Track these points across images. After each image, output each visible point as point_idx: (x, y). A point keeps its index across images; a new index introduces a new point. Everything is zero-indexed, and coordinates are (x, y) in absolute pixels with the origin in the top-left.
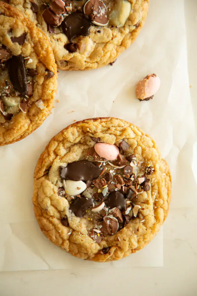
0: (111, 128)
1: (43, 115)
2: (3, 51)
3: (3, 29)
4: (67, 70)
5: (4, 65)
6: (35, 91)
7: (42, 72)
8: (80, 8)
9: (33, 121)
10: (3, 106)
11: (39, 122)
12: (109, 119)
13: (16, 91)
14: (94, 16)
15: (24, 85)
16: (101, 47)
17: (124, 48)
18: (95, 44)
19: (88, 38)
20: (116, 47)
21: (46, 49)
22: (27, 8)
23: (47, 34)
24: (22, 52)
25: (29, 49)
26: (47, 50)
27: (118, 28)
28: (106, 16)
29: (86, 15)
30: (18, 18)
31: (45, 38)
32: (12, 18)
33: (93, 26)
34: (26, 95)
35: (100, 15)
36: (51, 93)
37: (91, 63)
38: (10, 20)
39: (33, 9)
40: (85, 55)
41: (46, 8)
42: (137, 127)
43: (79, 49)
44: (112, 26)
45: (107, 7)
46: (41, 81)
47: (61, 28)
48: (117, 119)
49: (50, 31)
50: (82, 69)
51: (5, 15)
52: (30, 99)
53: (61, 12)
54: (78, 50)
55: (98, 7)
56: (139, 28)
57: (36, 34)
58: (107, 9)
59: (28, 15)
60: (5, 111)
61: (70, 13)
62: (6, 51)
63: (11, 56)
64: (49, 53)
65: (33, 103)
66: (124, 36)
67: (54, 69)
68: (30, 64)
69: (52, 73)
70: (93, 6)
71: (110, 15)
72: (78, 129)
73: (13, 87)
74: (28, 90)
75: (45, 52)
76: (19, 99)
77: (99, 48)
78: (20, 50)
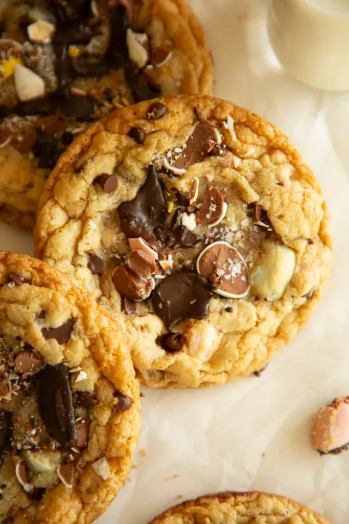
0: (258, 517)
1: (108, 491)
2: (26, 356)
3: (27, 313)
4: (165, 388)
5: (29, 383)
6: (93, 440)
7: (107, 398)
8: (188, 262)
9: (88, 504)
10: (24, 472)
11: (100, 505)
12: (255, 496)
13: (51, 440)
14: (218, 278)
15: (69, 428)
16: (234, 341)
17: (282, 341)
18: (221, 335)
19: (207, 322)
20: (265, 339)
21: (114, 350)
22: (80, 265)
23: (120, 318)
24: (66, 358)
25: (79, 351)
26: (117, 352)
27: (270, 302)
28: (243, 278)
29: (202, 276)
30: (59, 288)
31: (115, 327)
32: (46, 289)
33: (216, 298)
34: (72, 447)
35: (231, 277)
36: (125, 443)
37: (214, 374)
38: (42, 293)
39: (93, 267)
40: (199, 359)
41: (119, 264)
42: (315, 515)
43: (188, 345)
44: (256, 297)
45: (245, 259)
46: (105, 417)
47: (150, 303)
48: (271, 496)
49: (127, 310)
50: (193, 387)
51: (33, 283)
52: (82, 456)
53: (149, 273)
54: (184, 348)
55: (227, 261)
56: (314, 301)
57: (95, 321)
58: (245, 264)
59: (81, 279)
60: (29, 481)
61: (169, 273)
62: (32, 355)
63: (42, 366)
64: (122, 358)
65: (89, 464)
66: (281, 317)
67: (132, 391)
68: (82, 382)
69: (127, 401)
70: (216, 258)
71: (252, 276)
72: (186, 519)
73: (46, 431)
74: (76, 438)
75: (114, 357)
76: (58, 456)
77: (229, 342)
78: (61, 353)
